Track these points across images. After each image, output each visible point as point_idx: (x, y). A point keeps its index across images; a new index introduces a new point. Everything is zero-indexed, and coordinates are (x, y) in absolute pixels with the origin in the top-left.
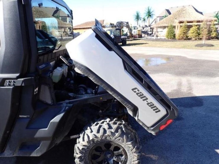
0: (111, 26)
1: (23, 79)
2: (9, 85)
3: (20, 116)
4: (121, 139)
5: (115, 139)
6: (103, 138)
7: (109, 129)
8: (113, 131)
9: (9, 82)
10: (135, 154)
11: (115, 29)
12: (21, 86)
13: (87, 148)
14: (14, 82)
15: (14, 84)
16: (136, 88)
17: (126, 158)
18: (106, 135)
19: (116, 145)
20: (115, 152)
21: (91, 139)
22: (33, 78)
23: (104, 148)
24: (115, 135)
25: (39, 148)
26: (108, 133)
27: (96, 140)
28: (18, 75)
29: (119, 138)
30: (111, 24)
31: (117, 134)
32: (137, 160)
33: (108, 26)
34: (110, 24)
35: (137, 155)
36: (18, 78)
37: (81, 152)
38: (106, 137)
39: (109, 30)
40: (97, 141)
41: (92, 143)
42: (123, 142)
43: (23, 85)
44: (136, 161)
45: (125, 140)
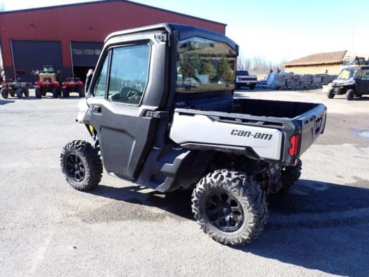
0: (357, 61)
1: (159, 112)
2: (149, 116)
3: (154, 148)
4: (237, 190)
5: (231, 189)
6: (219, 185)
7: (227, 176)
8: (230, 179)
9: (150, 113)
10: (251, 214)
11: (359, 68)
12: (157, 118)
13: (203, 193)
14: (153, 114)
15: (152, 116)
16: (233, 131)
17: (243, 218)
18: (223, 182)
19: (233, 199)
20: (232, 208)
21: (208, 182)
22: (168, 112)
23: (220, 199)
24: (231, 184)
25: (164, 183)
26: (225, 180)
27: (212, 185)
28: (157, 107)
29: (235, 189)
30: (357, 59)
31: (233, 184)
32: (254, 223)
33: (351, 62)
34: (355, 57)
35: (253, 216)
36: (157, 110)
37: (197, 196)
38: (222, 185)
39: (347, 70)
40: (213, 187)
41: (208, 188)
42: (239, 195)
43: (159, 117)
44: (252, 223)
45: (241, 193)
